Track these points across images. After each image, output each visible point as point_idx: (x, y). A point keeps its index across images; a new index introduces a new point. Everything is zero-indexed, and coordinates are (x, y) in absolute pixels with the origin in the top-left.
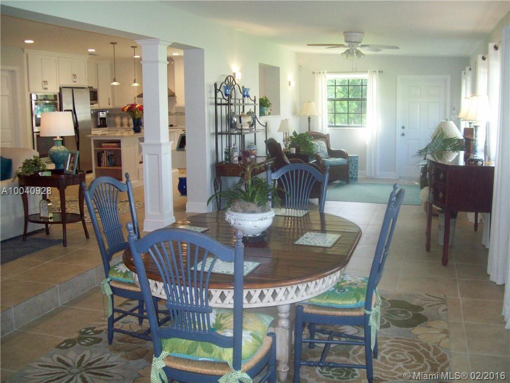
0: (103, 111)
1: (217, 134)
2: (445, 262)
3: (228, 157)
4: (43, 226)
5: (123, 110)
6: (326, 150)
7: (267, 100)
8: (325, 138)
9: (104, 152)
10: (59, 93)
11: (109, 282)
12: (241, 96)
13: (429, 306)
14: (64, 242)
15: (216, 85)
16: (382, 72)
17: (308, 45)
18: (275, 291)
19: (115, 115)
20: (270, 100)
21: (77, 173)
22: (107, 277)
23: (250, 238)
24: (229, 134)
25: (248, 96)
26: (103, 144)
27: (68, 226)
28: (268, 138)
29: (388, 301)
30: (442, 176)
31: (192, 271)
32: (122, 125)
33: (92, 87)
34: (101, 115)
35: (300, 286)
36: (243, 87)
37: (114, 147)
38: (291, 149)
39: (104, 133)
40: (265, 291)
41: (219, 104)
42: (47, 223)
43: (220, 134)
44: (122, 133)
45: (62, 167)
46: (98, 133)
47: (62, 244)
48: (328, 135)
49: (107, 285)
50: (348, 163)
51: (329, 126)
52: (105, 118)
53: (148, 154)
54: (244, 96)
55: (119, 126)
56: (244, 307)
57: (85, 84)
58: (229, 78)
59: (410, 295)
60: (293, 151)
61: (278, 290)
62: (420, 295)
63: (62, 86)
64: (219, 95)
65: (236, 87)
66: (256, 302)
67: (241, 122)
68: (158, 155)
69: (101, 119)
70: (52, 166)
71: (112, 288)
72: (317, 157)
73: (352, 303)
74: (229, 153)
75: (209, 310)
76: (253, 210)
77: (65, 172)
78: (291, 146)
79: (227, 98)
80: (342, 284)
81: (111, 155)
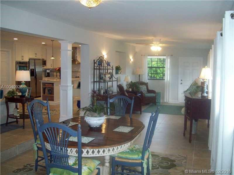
0: (48, 69)
1: (94, 82)
2: (190, 141)
3: (99, 92)
4: (15, 120)
5: (56, 69)
6: (146, 90)
7: (119, 67)
8: (146, 84)
9: (46, 88)
10: (29, 61)
11: (36, 145)
12: (106, 65)
13: (178, 160)
14: (23, 127)
15: (94, 60)
16: (172, 55)
17: (136, 44)
18: (99, 150)
19: (54, 72)
20: (121, 67)
21: (30, 97)
22: (36, 142)
23: (94, 128)
24: (99, 82)
25: (110, 65)
26: (46, 85)
27: (26, 120)
28: (118, 84)
29: (161, 157)
30: (189, 103)
31: (66, 140)
32: (57, 76)
33: (44, 59)
34: (48, 71)
35: (110, 149)
36: (108, 62)
37: (51, 86)
38: (130, 89)
39: (48, 79)
40: (95, 150)
41: (95, 69)
42: (17, 119)
43: (95, 82)
44: (56, 80)
45: (24, 94)
46: (46, 80)
47: (22, 128)
48: (148, 83)
49: (36, 146)
50: (156, 96)
51: (148, 79)
52: (49, 73)
53: (62, 90)
54: (108, 65)
55: (55, 76)
56: (82, 156)
57: (41, 58)
58: (101, 58)
59: (171, 155)
60: (131, 90)
61: (100, 150)
62: (176, 155)
63: (30, 58)
64: (96, 65)
65: (104, 61)
66: (91, 155)
67: (105, 77)
68: (66, 90)
69: (47, 73)
70: (20, 94)
71: (38, 147)
72: (141, 93)
73: (136, 157)
74: (99, 90)
75: (68, 157)
76: (96, 116)
77: (25, 97)
78: (129, 88)
79: (99, 66)
80: (134, 149)
81: (50, 90)
